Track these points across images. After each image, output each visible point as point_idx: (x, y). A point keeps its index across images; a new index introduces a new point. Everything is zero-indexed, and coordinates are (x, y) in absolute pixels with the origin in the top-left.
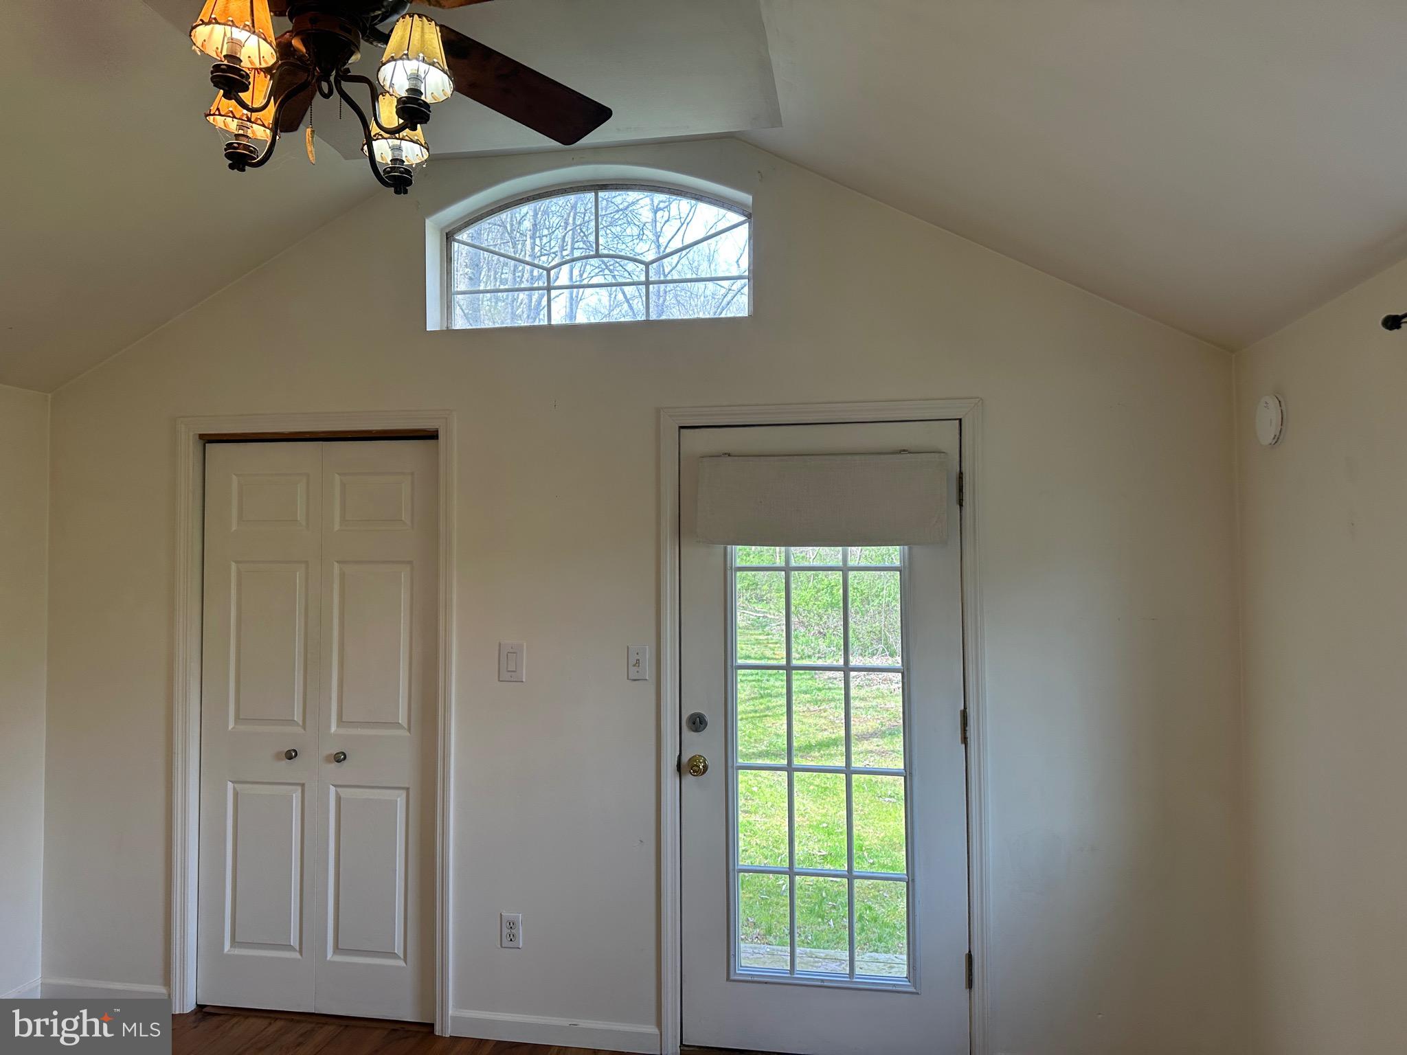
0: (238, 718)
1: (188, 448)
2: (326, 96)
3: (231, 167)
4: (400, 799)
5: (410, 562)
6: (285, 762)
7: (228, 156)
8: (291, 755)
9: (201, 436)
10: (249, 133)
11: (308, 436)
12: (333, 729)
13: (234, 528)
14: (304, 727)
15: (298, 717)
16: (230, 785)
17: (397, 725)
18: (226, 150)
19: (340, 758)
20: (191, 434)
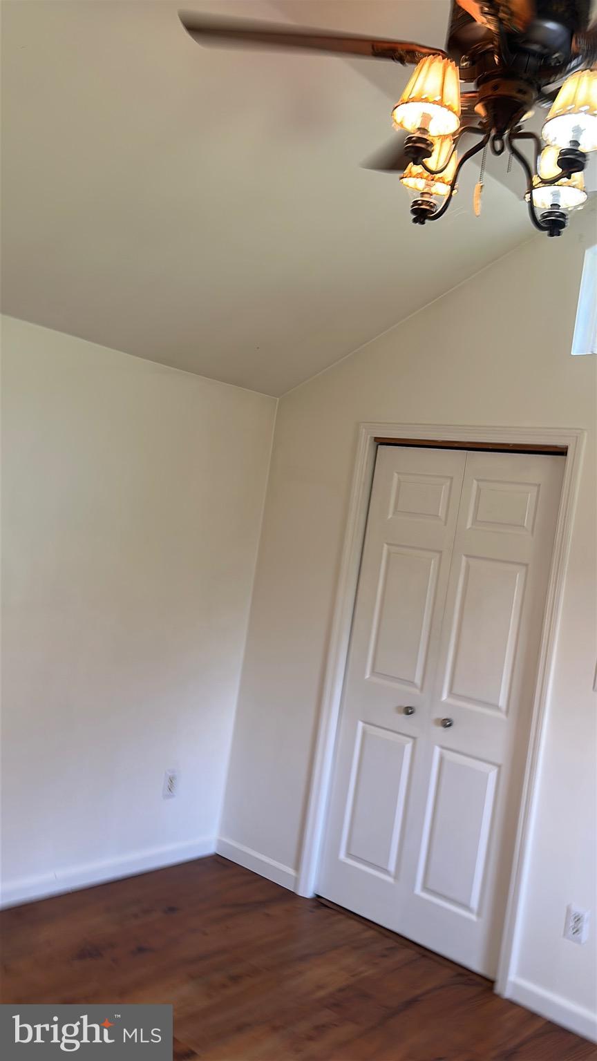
0: (373, 672)
1: (365, 447)
2: (499, 153)
3: (415, 221)
4: (493, 774)
5: (527, 565)
6: (404, 716)
7: (414, 211)
8: (409, 711)
9: (376, 439)
10: (433, 190)
11: (456, 445)
12: (444, 697)
13: (390, 516)
14: (422, 689)
15: (418, 680)
16: (361, 724)
17: (496, 707)
18: (413, 206)
19: (447, 723)
20: (369, 437)
